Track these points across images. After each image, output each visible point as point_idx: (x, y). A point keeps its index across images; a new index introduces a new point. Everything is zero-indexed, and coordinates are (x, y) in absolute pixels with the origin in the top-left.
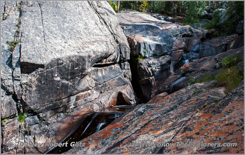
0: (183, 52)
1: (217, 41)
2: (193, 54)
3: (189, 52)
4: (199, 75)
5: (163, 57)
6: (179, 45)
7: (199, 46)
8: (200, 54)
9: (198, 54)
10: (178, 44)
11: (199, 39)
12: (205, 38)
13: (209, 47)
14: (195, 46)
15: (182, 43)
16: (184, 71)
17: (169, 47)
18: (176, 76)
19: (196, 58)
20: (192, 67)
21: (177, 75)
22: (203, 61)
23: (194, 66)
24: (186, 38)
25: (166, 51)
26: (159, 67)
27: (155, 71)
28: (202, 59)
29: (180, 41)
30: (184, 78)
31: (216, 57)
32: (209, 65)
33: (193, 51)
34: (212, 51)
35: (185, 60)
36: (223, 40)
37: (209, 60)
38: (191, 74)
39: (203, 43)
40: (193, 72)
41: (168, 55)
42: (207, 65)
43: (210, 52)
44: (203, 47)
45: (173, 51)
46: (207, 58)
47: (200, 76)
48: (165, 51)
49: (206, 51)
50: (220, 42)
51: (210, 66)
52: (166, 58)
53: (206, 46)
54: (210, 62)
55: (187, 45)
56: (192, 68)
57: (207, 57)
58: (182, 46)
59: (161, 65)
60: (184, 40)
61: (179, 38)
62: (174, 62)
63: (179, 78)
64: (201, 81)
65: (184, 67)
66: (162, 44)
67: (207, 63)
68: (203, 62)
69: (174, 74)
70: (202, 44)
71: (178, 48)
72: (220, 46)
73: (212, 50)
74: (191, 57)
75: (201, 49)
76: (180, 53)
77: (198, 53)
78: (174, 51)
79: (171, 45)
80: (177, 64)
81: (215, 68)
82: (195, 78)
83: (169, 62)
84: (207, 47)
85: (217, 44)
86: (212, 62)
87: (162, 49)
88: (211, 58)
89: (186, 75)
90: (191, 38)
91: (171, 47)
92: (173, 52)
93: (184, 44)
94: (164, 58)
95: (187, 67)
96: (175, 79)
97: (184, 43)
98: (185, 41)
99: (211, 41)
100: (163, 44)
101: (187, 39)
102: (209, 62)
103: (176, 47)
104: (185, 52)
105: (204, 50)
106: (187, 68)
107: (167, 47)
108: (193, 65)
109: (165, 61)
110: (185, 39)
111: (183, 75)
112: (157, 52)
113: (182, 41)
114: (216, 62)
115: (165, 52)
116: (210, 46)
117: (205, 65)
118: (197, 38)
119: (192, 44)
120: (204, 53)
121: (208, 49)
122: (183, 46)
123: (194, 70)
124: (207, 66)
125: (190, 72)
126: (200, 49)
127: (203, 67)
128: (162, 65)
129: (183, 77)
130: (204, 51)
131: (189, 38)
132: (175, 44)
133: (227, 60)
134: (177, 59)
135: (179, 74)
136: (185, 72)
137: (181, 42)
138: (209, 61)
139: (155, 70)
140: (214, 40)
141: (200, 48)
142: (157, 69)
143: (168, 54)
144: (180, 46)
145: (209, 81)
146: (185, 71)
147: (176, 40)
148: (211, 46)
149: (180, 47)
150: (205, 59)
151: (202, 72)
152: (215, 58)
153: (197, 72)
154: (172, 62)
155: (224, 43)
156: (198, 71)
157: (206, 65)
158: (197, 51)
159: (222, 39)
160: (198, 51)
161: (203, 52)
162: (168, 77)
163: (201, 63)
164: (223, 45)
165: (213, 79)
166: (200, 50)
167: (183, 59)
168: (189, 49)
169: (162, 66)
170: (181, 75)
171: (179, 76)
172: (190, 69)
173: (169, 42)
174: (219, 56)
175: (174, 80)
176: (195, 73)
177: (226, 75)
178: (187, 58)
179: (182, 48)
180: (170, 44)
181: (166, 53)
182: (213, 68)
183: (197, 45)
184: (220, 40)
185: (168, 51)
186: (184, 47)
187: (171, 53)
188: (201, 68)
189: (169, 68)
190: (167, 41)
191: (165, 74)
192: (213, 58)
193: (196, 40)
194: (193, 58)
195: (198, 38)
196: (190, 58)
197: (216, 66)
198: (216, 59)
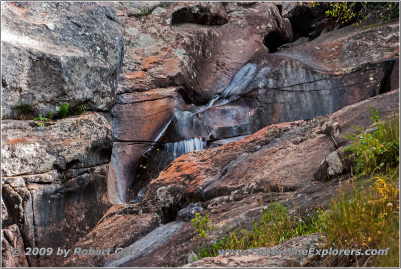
0: (176, 102)
1: (345, 46)
2: (224, 112)
3: (205, 102)
4: (243, 210)
5: (69, 121)
6: (157, 63)
7: (257, 72)
8: (259, 113)
9: (251, 113)
10: (154, 59)
11: (256, 37)
12: (289, 33)
13: (302, 76)
14: (238, 70)
15: (170, 55)
16: (172, 192)
17: (103, 70)
18: (133, 217)
19: (241, 131)
20: (213, 173)
21: (137, 213)
22: (267, 143)
23: (224, 167)
24: (194, 27)
25: (88, 93)
26: (49, 176)
27: (26, 198)
28: (265, 130)
29: (161, 42)
30: (173, 228)
31: (332, 120)
32: (294, 160)
33: (228, 97)
34: (319, 96)
35: (183, 139)
36: (371, 43)
37: (299, 138)
38: (205, 208)
39: (277, 54)
40: (217, 199)
41: (100, 111)
42: (288, 162)
43: (307, 101)
44: (276, 76)
45: (127, 92)
46: (287, 130)
47: (250, 214)
48: (82, 89)
49: (289, 96)
50: (356, 50)
51: (301, 166)
52: (83, 129)
53: (289, 69)
54: (302, 146)
55: (195, 67)
56: (211, 179)
57: (287, 125)
58: (171, 68)
59: (55, 166)
60: (179, 37)
61: (154, 30)
62: (129, 149)
63: (145, 232)
64: (251, 239)
65: (177, 174)
66: (62, 54)
67: (287, 153)
68: (266, 149)
69: (125, 212)
70: (269, 59)
71: (149, 79)
72: (359, 70)
73: (318, 91)
74: (217, 123)
75: (265, 87)
76: (162, 102)
77: (251, 106)
78: (131, 96)
79: (114, 62)
80: (143, 160)
81: (322, 175)
82: (224, 228)
83: (103, 151)
84: (293, 76)
85: (342, 60)
86: (308, 149)
87: (63, 80)
88: (305, 130)
89: (183, 211)
90: (216, 31)
91: (114, 74)
92: (126, 98)
93: (181, 57)
94: (75, 127)
95: (187, 172)
96: (128, 237)
97: (180, 54)
98: (187, 47)
99: (315, 45)
100: (69, 55)
101: (199, 34)
102: (295, 146)
103: (139, 74)
104: (188, 101)
105: (278, 89)
106: (189, 177)
107: (93, 69)
108: (216, 163)
109: (80, 145)
110: (187, 31)
111: (169, 215)
112: (39, 96)
113: (173, 41)
114: (332, 145)
115: (79, 96)
116: (310, 71)
117: (276, 161)
118: (246, 32)
119: (221, 59)
120: (279, 108)
121: (298, 88)
122: (176, 70)
123: (223, 185)
124: (283, 168)
125: (203, 198)
126: (261, 85)
127: (266, 173)
128: (63, 166)
129: (165, 223)
130: (280, 98)
131: (205, 30)
132: (138, 58)
133: (376, 136)
134: (144, 135)
135: (147, 211)
136: (179, 196)
137: (165, 49)
138: (296, 143)
139: (25, 189)
140: (330, 41)
141: (260, 80)
142: (35, 187)
143: (93, 109)
144: (160, 68)
145: (288, 238)
146: (179, 191)
147: (142, 37)
148: (314, 73)
149: (160, 72)
150: (278, 134)
151: (260, 196)
152: (324, 127)
153: (237, 200)
154: (117, 150)
155: (376, 57)
156: (241, 193)
157: (280, 164)
158: (246, 98)
159: (368, 39)
160: (252, 97)
161: (275, 102)
162: (93, 226)
163: (256, 150)
164: (372, 66)
165: (308, 226)
166: (260, 92)
167: (173, 135)
168: (207, 86)
169: (64, 168)
170: (156, 215)
171: (146, 220)
172: (201, 183)
173: (104, 44)
174: (342, 117)
175: (120, 241)
176: (228, 201)
177: (369, 207)
178: (196, 129)
179: (171, 78)
180: (105, 55)
181: (87, 101)
182: (315, 175)
183: (245, 64)
184: (358, 42)
185: (95, 92)
186: (179, 74)
187: (110, 106)
188: (258, 177)
189: (102, 183)
190: (91, 38)
191: (78, 210)
192: (317, 129)
193: (241, 42)
194: (224, 133)
195: (251, 33)
196: (210, 129)
197: (326, 165)
198: (328, 132)
